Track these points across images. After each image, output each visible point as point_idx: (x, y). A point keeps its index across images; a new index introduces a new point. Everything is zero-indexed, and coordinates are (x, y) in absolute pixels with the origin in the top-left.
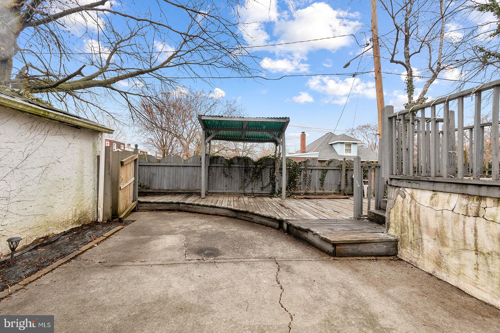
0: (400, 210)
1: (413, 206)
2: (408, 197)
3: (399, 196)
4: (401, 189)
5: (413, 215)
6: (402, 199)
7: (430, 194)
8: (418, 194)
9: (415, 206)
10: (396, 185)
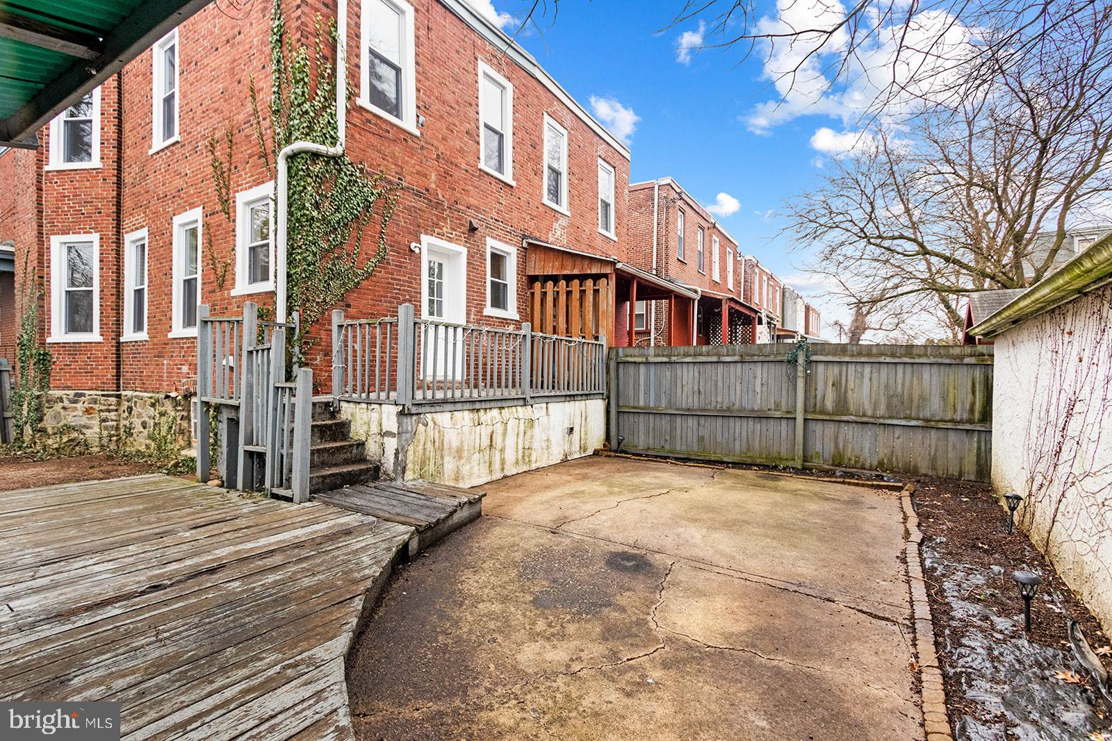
0: (422, 442)
1: (436, 432)
2: (431, 424)
3: (420, 425)
4: (422, 416)
5: (437, 443)
6: (424, 428)
7: (449, 415)
8: (438, 417)
9: (439, 432)
10: (417, 412)
